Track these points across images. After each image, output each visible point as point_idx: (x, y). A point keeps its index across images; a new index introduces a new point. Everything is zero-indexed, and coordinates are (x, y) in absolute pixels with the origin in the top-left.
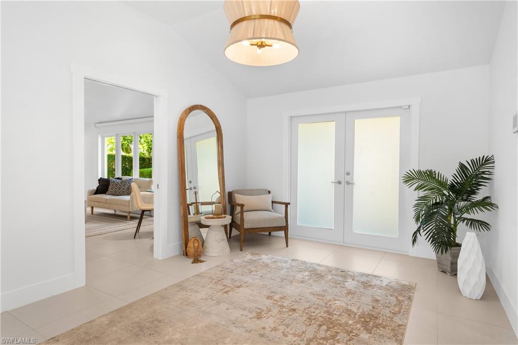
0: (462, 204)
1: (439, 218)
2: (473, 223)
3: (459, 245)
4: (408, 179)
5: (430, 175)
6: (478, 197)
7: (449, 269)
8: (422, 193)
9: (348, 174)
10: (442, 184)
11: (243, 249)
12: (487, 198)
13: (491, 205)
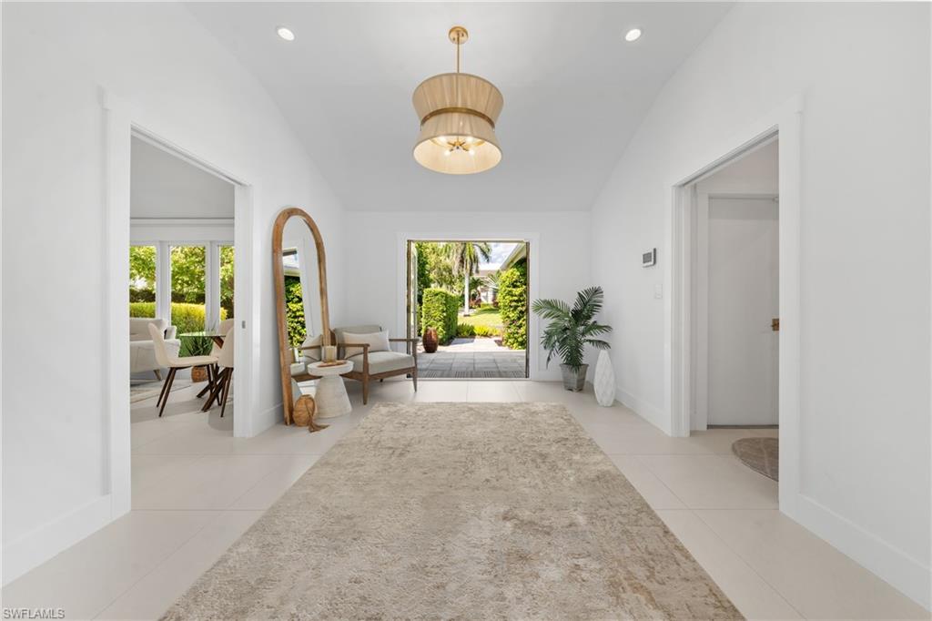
0: (582, 328)
2: (596, 343)
4: (537, 308)
5: (554, 304)
6: (593, 321)
7: (575, 386)
10: (565, 312)
11: (368, 401)
12: (598, 322)
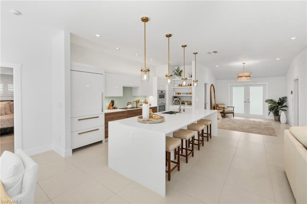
0: (280, 107)
1: (275, 109)
2: (283, 110)
3: (280, 115)
4: (266, 101)
5: (272, 100)
6: (284, 105)
8: (270, 104)
9: (248, 100)
10: (275, 103)
12: (286, 105)
13: (287, 106)
